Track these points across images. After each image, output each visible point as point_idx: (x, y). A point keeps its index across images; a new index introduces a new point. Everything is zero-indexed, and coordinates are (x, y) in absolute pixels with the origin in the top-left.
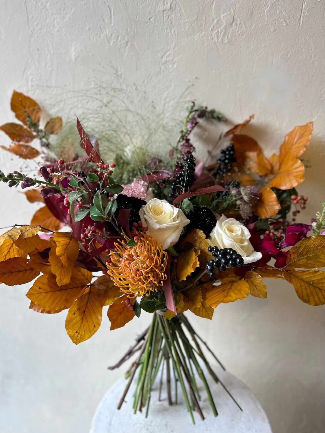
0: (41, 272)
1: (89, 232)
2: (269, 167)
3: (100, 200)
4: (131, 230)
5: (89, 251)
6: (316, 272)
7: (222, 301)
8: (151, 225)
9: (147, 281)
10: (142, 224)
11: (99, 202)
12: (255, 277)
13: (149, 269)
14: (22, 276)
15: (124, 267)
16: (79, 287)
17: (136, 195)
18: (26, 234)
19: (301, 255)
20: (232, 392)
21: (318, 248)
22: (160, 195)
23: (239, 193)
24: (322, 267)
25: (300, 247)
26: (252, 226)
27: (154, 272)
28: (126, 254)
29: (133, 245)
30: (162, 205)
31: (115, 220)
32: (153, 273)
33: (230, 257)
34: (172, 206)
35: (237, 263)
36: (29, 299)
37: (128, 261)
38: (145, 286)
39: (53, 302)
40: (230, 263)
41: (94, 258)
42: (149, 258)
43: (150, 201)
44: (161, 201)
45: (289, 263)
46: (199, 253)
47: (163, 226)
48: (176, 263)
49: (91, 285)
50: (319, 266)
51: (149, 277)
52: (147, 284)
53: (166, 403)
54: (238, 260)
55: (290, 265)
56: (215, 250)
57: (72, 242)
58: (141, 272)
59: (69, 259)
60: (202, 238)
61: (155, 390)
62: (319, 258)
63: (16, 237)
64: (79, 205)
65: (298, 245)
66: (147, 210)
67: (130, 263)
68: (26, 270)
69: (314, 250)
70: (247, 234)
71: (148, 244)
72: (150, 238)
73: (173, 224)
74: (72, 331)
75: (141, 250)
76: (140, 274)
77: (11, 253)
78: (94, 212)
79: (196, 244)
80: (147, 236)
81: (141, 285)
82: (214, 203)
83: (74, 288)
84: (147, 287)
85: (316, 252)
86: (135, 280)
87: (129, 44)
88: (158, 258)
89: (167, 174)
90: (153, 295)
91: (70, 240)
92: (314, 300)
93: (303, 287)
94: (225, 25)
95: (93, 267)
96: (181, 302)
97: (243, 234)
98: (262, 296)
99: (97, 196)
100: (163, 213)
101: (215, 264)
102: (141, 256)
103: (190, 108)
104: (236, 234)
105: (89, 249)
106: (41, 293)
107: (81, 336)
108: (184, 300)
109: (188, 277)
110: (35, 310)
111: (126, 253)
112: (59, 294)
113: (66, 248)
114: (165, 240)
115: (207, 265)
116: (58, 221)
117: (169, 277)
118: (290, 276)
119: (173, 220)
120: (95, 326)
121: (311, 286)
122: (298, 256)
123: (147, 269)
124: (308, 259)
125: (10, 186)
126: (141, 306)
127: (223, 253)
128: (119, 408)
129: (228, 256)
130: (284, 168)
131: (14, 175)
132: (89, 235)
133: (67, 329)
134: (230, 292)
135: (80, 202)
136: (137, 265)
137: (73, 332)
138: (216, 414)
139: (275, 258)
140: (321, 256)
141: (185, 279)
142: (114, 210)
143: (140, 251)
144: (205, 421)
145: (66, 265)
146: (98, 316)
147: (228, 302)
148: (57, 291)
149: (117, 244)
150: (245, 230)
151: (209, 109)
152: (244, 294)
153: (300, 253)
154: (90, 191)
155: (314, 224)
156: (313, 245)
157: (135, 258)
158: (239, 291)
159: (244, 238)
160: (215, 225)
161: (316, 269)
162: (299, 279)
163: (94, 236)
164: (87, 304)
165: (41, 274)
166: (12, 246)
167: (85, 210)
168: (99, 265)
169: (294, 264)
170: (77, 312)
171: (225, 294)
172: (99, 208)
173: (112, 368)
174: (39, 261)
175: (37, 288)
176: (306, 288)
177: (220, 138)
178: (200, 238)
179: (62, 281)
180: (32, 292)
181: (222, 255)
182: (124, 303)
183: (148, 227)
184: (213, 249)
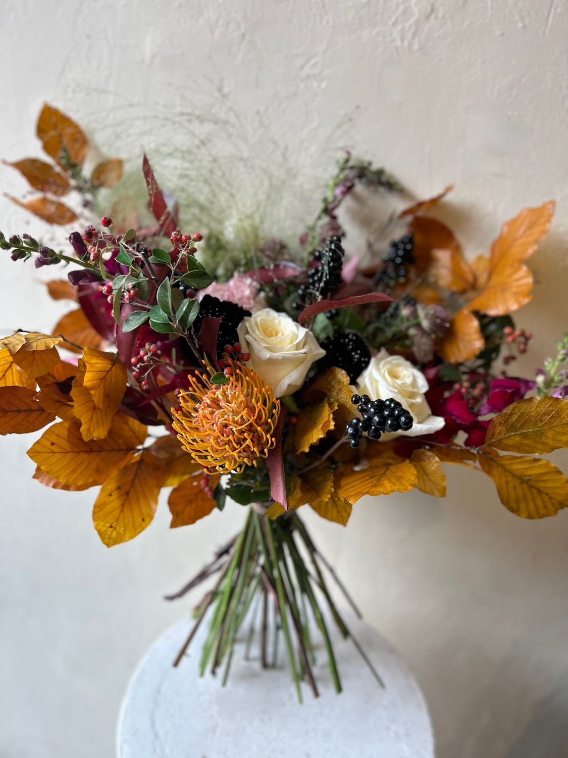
0: (57, 417)
1: (146, 354)
2: (470, 278)
3: (169, 294)
4: (220, 357)
5: (144, 387)
6: (536, 460)
7: (367, 493)
8: (256, 351)
9: (241, 446)
10: (240, 348)
11: (167, 298)
12: (429, 459)
13: (246, 426)
14: (24, 420)
15: (202, 418)
16: (122, 450)
17: (235, 300)
18: (35, 344)
19: (512, 428)
20: (372, 656)
21: (544, 418)
22: (276, 305)
23: (415, 314)
24: (548, 452)
25: (511, 414)
26: (432, 372)
27: (254, 433)
28: (208, 397)
29: (221, 382)
30: (279, 322)
31: (195, 338)
32: (252, 434)
33: (389, 412)
34: (296, 325)
35: (401, 423)
36: (32, 459)
37: (210, 409)
38: (235, 454)
39: (74, 471)
40: (388, 423)
41: (153, 403)
42: (247, 407)
43: (259, 313)
44: (279, 316)
45: (490, 440)
46: (336, 408)
47: (278, 355)
48: (295, 425)
49: (144, 449)
50: (542, 451)
51: (245, 439)
52: (240, 452)
53: (257, 665)
54: (403, 419)
55: (491, 445)
56: (363, 400)
57: (116, 370)
58: (232, 429)
59: (107, 396)
60: (343, 383)
61: (241, 641)
62: (544, 436)
63: (16, 347)
64: (130, 296)
65: (508, 410)
66: (251, 327)
67: (212, 413)
68: (32, 411)
69: (536, 422)
70: (423, 385)
71: (248, 382)
72: (252, 373)
73: (295, 354)
74: (102, 523)
75: (235, 392)
76: (229, 433)
77: (7, 380)
78: (156, 316)
79: (332, 393)
80: (247, 371)
81: (229, 452)
82: (371, 329)
83: (114, 450)
84: (239, 457)
85: (540, 425)
86: (219, 443)
87: (247, 38)
88: (264, 410)
89: (292, 270)
90: (248, 472)
91: (113, 365)
92: (528, 510)
93: (511, 485)
94: (417, 16)
95: (150, 418)
96: (296, 491)
97: (414, 383)
98: (437, 493)
99: (165, 286)
100: (280, 334)
101: (361, 424)
102: (234, 403)
103: (342, 161)
104: (403, 382)
105: (143, 383)
106: (54, 452)
107: (118, 533)
108: (302, 490)
109: (312, 447)
110: (42, 482)
111: (207, 395)
112: (86, 458)
113: (103, 378)
114: (278, 382)
115: (347, 427)
116: (98, 337)
117: (280, 445)
118: (489, 463)
119: (295, 346)
120: (143, 520)
121: (525, 485)
122: (508, 430)
123: (242, 425)
124: (525, 436)
125: (15, 258)
126: (227, 492)
127: (377, 405)
128: (176, 664)
129: (386, 411)
130: (495, 280)
131: (23, 240)
132: (145, 358)
133: (94, 519)
134: (382, 479)
135: (132, 291)
136: (226, 416)
137: (104, 525)
138: (339, 689)
139: (466, 431)
140: (548, 433)
141: (307, 450)
142: (192, 316)
143: (233, 393)
144: (321, 699)
145: (101, 406)
146: (152, 503)
147: (378, 495)
148: (82, 451)
149: (194, 379)
150: (418, 377)
151: (375, 167)
152: (406, 484)
153: (511, 426)
154: (153, 277)
155: (540, 379)
156: (535, 413)
157: (222, 404)
158: (400, 479)
159: (415, 390)
160: (367, 364)
161: (537, 455)
162: (505, 470)
163: (155, 361)
164: (133, 480)
165: (58, 420)
166: (10, 366)
167: (142, 314)
168: (161, 416)
169: (499, 443)
170: (116, 492)
171: (374, 482)
172: (166, 310)
173: (171, 598)
174: (56, 397)
175: (48, 444)
176: (515, 487)
177: (391, 220)
178: (340, 384)
179: (91, 433)
180: (39, 448)
181: (375, 410)
182: (198, 486)
183: (251, 354)
184: (361, 399)
